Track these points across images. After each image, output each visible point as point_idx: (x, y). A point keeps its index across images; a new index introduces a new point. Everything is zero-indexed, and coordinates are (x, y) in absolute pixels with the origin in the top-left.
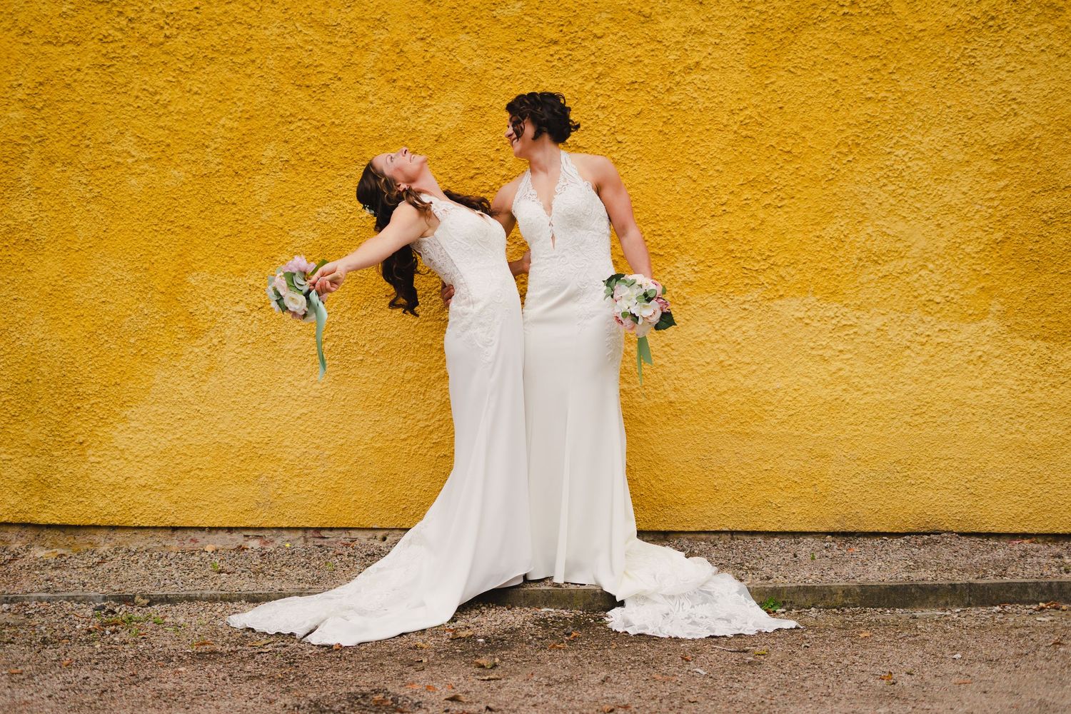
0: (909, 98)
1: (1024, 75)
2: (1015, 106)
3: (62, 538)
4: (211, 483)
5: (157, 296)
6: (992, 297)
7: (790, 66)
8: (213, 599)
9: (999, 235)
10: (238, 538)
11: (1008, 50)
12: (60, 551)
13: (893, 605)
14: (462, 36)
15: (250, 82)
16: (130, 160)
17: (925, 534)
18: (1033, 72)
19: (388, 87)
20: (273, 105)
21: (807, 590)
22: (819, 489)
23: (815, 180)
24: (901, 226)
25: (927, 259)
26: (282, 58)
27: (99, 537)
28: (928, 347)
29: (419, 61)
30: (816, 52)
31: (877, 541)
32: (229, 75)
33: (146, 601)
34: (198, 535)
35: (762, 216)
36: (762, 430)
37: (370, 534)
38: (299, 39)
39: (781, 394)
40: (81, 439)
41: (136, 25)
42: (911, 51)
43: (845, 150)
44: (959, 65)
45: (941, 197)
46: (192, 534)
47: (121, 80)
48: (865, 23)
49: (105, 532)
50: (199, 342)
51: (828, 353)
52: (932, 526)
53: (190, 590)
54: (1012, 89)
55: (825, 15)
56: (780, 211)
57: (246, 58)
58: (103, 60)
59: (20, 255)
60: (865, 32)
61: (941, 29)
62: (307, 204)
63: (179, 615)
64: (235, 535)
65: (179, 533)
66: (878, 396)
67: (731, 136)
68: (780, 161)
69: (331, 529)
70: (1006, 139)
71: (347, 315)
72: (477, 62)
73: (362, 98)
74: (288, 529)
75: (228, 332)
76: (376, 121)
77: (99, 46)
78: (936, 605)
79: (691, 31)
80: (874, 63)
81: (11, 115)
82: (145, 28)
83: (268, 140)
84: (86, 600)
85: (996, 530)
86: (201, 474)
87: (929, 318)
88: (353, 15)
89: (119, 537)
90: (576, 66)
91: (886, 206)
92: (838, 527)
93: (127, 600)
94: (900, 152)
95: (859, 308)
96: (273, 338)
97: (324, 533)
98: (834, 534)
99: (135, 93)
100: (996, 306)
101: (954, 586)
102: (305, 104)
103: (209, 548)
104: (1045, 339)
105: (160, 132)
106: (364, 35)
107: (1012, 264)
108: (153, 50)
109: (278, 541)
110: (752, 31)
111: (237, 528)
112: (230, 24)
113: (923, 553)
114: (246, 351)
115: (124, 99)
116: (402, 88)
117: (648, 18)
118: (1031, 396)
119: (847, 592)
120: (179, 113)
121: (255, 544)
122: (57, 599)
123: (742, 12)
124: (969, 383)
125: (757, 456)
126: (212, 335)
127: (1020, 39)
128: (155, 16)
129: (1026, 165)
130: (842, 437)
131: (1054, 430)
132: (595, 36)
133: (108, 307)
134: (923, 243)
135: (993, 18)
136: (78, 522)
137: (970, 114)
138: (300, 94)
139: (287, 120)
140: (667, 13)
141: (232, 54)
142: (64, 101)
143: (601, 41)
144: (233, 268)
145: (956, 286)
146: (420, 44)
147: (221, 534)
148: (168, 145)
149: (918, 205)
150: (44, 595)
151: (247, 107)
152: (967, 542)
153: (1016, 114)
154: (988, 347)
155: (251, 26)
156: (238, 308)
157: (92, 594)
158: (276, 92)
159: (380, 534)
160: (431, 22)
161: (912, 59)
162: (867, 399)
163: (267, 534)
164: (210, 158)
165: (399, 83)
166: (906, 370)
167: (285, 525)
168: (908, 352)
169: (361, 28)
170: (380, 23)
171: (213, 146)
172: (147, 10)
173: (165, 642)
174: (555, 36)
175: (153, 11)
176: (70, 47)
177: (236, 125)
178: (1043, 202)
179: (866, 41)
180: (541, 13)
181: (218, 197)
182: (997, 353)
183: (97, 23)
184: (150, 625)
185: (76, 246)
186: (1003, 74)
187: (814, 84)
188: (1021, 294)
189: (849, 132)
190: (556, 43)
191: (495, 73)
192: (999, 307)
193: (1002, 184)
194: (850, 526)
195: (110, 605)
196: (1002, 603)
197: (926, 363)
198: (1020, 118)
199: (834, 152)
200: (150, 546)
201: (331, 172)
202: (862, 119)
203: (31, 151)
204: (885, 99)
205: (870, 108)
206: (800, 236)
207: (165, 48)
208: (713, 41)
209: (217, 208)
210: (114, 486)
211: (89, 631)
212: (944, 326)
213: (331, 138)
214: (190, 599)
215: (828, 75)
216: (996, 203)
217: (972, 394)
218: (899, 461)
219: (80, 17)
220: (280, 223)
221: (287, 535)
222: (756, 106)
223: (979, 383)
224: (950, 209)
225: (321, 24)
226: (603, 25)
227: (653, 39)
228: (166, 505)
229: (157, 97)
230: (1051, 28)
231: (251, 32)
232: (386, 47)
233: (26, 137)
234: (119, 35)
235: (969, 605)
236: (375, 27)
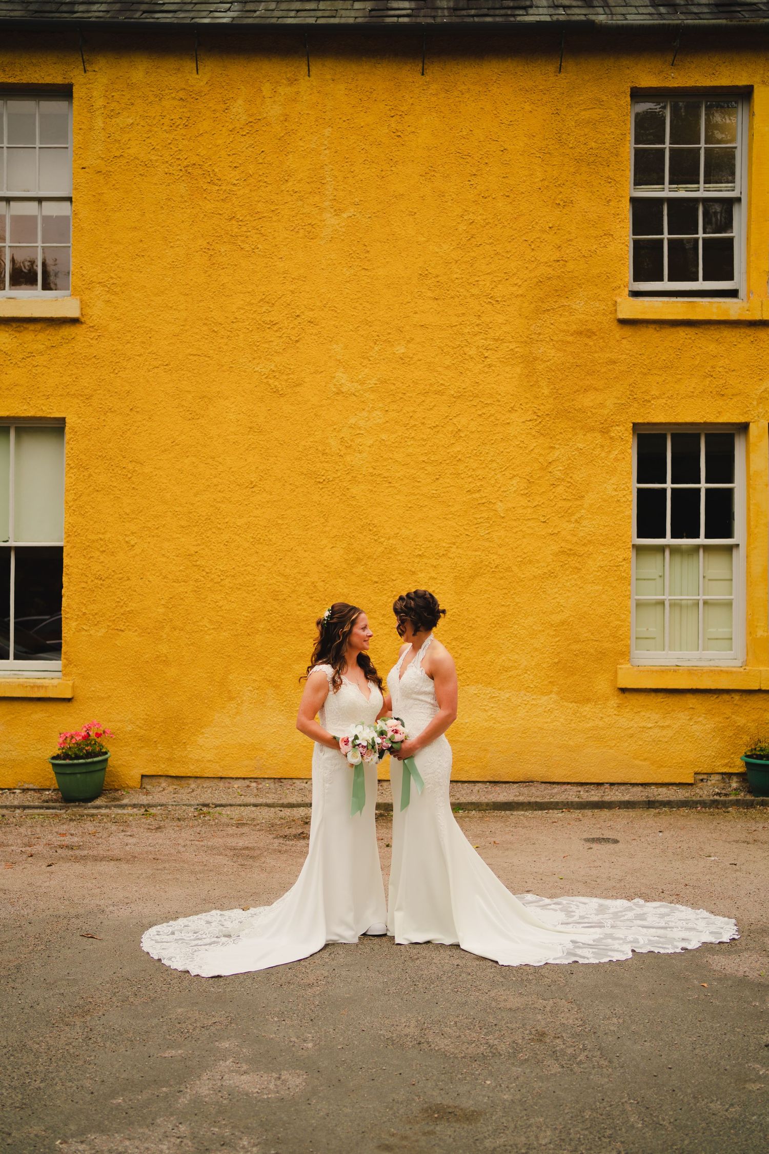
0: (519, 605)
1: (566, 595)
2: (562, 608)
3: (176, 781)
4: (237, 760)
5: (216, 684)
6: (554, 685)
7: (471, 592)
8: (240, 805)
9: (556, 660)
10: (247, 782)
11: (559, 585)
12: (175, 787)
13: (505, 810)
14: (340, 580)
15: (255, 597)
16: (206, 629)
17: (527, 782)
18: (569, 594)
19: (309, 600)
20: (264, 607)
21: (472, 804)
22: (484, 764)
23: (482, 638)
24: (516, 656)
25: (528, 670)
26: (267, 588)
27: (191, 781)
28: (527, 706)
29: (322, 590)
30: (481, 586)
31: (507, 785)
32: (246, 595)
33: (214, 806)
34: (231, 781)
35: (460, 652)
36: (460, 739)
37: (301, 781)
38: (274, 581)
39: (468, 724)
40: (184, 741)
41: (209, 575)
42: (520, 586)
43: (494, 626)
44: (539, 591)
45: (532, 645)
46: (228, 780)
47: (203, 597)
48: (501, 575)
49: (193, 779)
50: (233, 702)
51: (487, 708)
52: (530, 779)
53: (231, 802)
54: (561, 601)
55: (485, 572)
56: (467, 650)
57: (253, 588)
58: (196, 589)
59: (162, 666)
60: (501, 578)
61: (532, 577)
62: (277, 647)
63: (227, 811)
64: (246, 781)
65: (223, 780)
66: (507, 726)
67: (447, 620)
68: (467, 630)
69: (285, 779)
70: (558, 621)
71: (293, 692)
72: (345, 590)
73: (299, 604)
74: (268, 778)
75: (245, 698)
76: (305, 614)
77: (194, 583)
78: (522, 810)
79: (431, 578)
80: (505, 591)
81: (159, 610)
82: (213, 576)
83: (261, 621)
84: (190, 805)
85: (557, 781)
86: (233, 756)
87: (528, 694)
88: (296, 571)
89: (199, 781)
90: (385, 592)
91: (510, 648)
92: (492, 779)
93: (207, 805)
94: (516, 626)
95: (500, 689)
96: (263, 701)
97: (282, 780)
98: (490, 782)
99: (209, 602)
100: (555, 689)
101: (530, 803)
102: (276, 606)
103: (236, 786)
104: (575, 702)
105: (219, 617)
106: (300, 579)
107: (562, 672)
108: (216, 585)
109: (264, 783)
110: (456, 578)
111: (247, 778)
112: (247, 574)
113: (525, 790)
114: (252, 706)
115: (204, 604)
116: (315, 600)
117: (414, 573)
118: (570, 726)
119: (487, 804)
120: (226, 610)
121: (254, 785)
122: (179, 805)
123: (452, 570)
124: (545, 720)
125: (459, 750)
126: (238, 699)
127: (564, 581)
128: (217, 571)
129: (567, 632)
130: (493, 742)
131: (579, 740)
132: (393, 580)
133: (196, 688)
134: (525, 663)
135: (553, 573)
136: (183, 775)
137: (544, 611)
138: (275, 603)
139: (269, 613)
140: (421, 571)
141: (248, 586)
142: (180, 605)
143: (395, 582)
144: (247, 672)
145: (539, 681)
146: (323, 583)
147: (240, 780)
148: (221, 623)
149: (523, 648)
150: (174, 803)
151: (253, 608)
152: (544, 785)
153: (563, 611)
154: (552, 706)
155: (255, 576)
156: (249, 688)
157: (192, 803)
158: (265, 602)
159: (305, 781)
160: (327, 574)
161: (520, 589)
162: (503, 727)
163: (259, 780)
164: (238, 628)
165: (315, 598)
166: (519, 715)
167: (266, 777)
168: (519, 708)
169: (299, 576)
170: (306, 575)
171: (240, 623)
172: (214, 569)
173: (224, 820)
174: (376, 580)
175: (216, 569)
176: (183, 583)
177: (249, 615)
178: (575, 647)
179: (501, 582)
180: (371, 571)
181: (241, 644)
182: (556, 708)
183: (194, 574)
184: (217, 814)
185: (184, 663)
186: (557, 595)
187: (481, 599)
188: (566, 684)
189: (495, 618)
190: (377, 582)
191: (352, 595)
192: (556, 689)
193: (557, 639)
194: (497, 779)
195: (200, 807)
196: (549, 809)
197: (527, 712)
198: (564, 613)
199: (489, 626)
200: (212, 785)
201: (287, 634)
202: (500, 613)
203: (167, 625)
204: (509, 605)
205: (503, 609)
206: (475, 660)
207: (221, 584)
208: (439, 581)
209: (241, 648)
210: (198, 760)
211: (195, 816)
212: (534, 697)
213: (287, 620)
214: (231, 805)
215: (486, 596)
216: (555, 647)
217: (546, 725)
218: (516, 753)
219: (187, 572)
220: (266, 654)
221: (267, 781)
222: (457, 608)
223: (549, 720)
224: (536, 650)
225: (283, 575)
226: (396, 575)
227: (416, 581)
228: (219, 768)
229: (217, 604)
230: (576, 577)
231: (255, 578)
232: (309, 584)
233: (165, 619)
234: (203, 579)
235: (536, 810)
236: (305, 576)
